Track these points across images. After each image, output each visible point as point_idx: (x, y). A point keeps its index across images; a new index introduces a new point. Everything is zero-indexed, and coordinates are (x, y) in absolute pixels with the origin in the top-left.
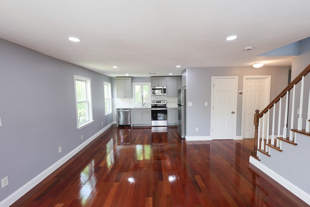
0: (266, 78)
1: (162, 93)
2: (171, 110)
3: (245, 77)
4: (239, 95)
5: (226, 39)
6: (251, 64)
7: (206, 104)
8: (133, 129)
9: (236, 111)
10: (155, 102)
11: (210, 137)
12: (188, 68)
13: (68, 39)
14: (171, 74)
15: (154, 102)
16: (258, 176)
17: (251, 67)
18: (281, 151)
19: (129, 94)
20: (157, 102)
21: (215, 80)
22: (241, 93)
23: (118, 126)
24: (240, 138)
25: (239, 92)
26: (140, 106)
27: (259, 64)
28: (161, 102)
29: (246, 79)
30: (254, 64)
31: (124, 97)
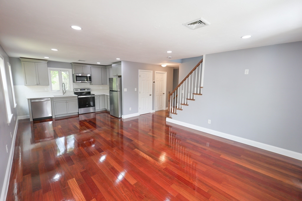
0: (164, 73)
1: (87, 80)
2: (98, 97)
3: (156, 72)
4: (153, 83)
5: (167, 52)
6: (161, 64)
7: (136, 90)
8: (56, 120)
9: (151, 94)
10: (79, 90)
11: (138, 113)
12: (123, 61)
13: (71, 27)
14: (99, 63)
15: (77, 90)
16: (171, 127)
17: (160, 66)
18: (182, 110)
19: (45, 82)
20: (80, 90)
21: (141, 72)
22: (154, 82)
23: (31, 120)
24: (154, 111)
25: (153, 81)
26: (60, 94)
27: (164, 65)
28: (85, 90)
29: (156, 73)
30: (162, 64)
31: (37, 85)
